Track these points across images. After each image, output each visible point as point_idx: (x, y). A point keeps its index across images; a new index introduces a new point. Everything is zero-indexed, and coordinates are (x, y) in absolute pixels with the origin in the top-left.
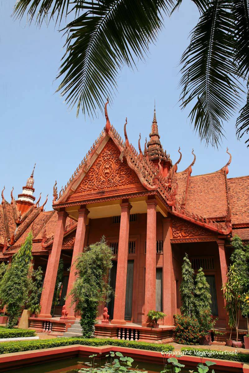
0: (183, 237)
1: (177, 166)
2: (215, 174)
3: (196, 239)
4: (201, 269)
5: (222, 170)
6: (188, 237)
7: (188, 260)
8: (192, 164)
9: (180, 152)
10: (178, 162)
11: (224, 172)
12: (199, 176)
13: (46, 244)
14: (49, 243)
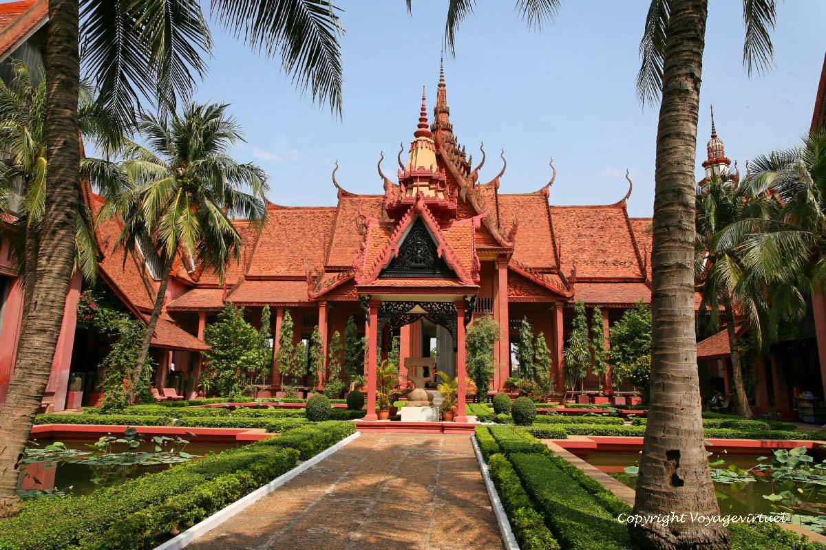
0: (517, 295)
1: (477, 173)
2: (532, 195)
3: (533, 299)
4: (542, 334)
5: (541, 191)
6: (523, 296)
7: (527, 324)
8: (500, 175)
9: (482, 150)
10: (479, 168)
11: (544, 195)
12: (510, 195)
13: (317, 293)
14: (321, 291)
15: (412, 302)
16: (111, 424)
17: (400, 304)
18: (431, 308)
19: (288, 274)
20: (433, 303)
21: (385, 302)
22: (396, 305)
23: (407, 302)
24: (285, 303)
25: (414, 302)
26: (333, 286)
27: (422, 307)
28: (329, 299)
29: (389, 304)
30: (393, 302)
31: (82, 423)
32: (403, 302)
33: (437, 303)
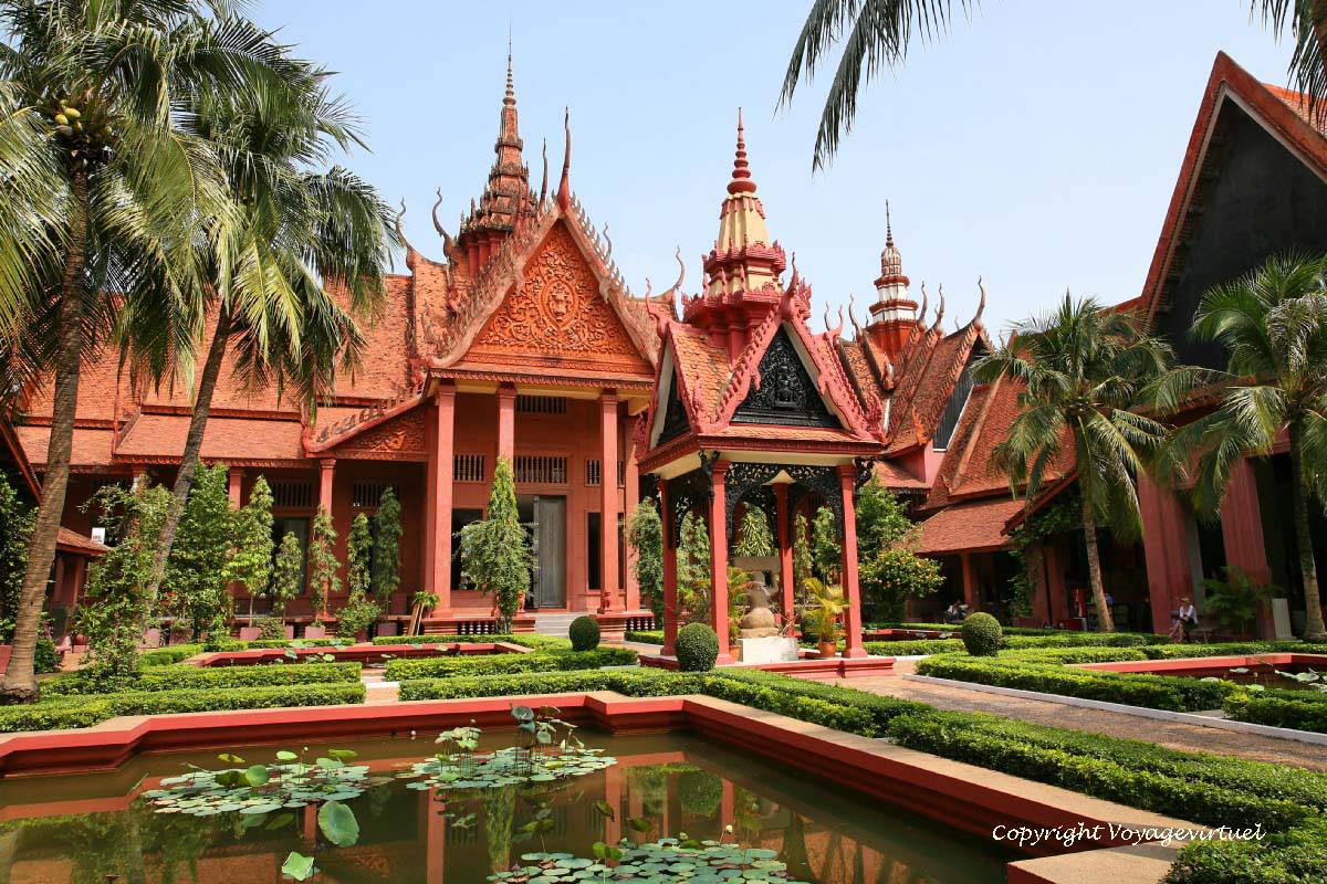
13: (319, 444)
14: (329, 440)
15: (775, 465)
16: (267, 706)
17: (757, 468)
18: (803, 475)
19: (235, 407)
20: (805, 467)
21: (734, 464)
22: (750, 470)
23: (768, 465)
24: (250, 460)
25: (779, 465)
26: (352, 431)
27: (789, 473)
28: (341, 456)
29: (740, 466)
30: (746, 464)
31: (197, 710)
32: (760, 465)
33: (812, 467)
